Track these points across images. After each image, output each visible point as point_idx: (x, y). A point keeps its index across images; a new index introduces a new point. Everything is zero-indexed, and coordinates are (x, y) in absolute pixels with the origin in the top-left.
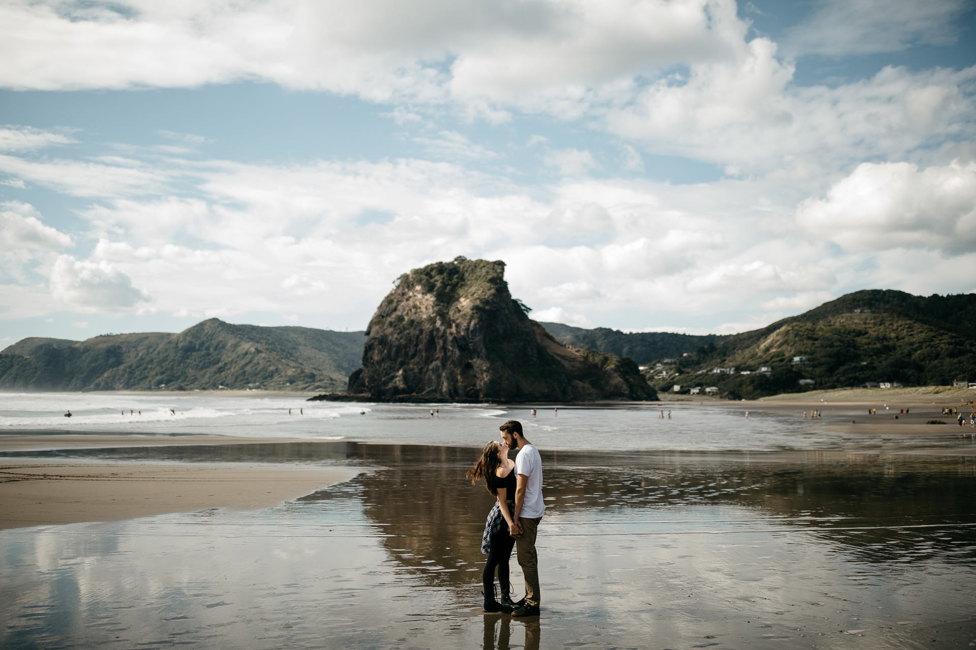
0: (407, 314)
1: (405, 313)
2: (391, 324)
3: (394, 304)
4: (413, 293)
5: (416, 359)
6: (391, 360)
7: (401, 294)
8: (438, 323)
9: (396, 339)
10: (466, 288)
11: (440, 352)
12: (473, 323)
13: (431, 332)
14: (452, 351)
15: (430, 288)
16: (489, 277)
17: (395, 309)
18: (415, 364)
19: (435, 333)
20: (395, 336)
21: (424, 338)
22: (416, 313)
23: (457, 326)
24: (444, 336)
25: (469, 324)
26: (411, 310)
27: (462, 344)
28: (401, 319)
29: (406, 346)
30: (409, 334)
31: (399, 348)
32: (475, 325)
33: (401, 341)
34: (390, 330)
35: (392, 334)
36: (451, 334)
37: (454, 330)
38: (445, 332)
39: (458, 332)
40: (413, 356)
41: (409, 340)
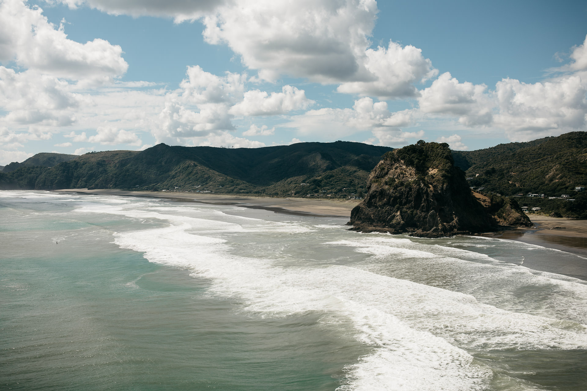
0: (397, 178)
1: (396, 176)
2: (386, 183)
3: (386, 170)
4: (399, 164)
5: (408, 206)
6: (390, 205)
7: (390, 165)
8: (422, 185)
9: (392, 192)
10: (431, 162)
11: (424, 202)
12: (445, 186)
13: (418, 190)
14: (433, 202)
15: (409, 163)
16: (445, 155)
17: (387, 173)
18: (407, 209)
19: (420, 191)
20: (392, 190)
21: (414, 193)
22: (403, 177)
23: (435, 187)
24: (427, 193)
25: (443, 186)
26: (399, 175)
27: (437, 197)
28: (393, 180)
29: (400, 197)
30: (401, 190)
31: (396, 198)
32: (447, 186)
33: (396, 194)
34: (387, 187)
35: (389, 189)
36: (431, 191)
37: (432, 188)
38: (427, 190)
39: (435, 190)
40: (405, 204)
41: (402, 194)
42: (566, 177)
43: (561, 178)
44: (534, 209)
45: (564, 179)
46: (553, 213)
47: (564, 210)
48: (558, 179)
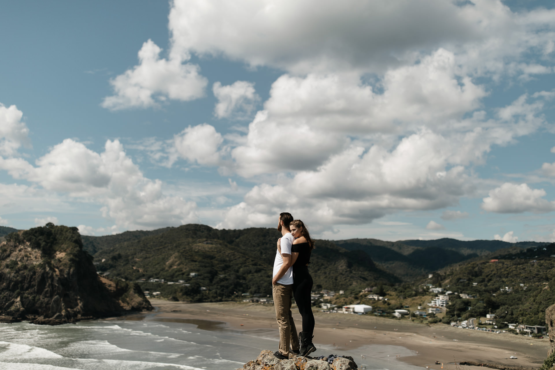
0: (20, 261)
1: (19, 259)
2: (7, 266)
3: (8, 252)
4: (24, 246)
5: (30, 290)
6: (10, 290)
7: (14, 246)
8: (48, 269)
9: (14, 276)
10: (60, 245)
11: (49, 287)
12: (72, 270)
13: (43, 274)
14: (58, 287)
15: (36, 245)
16: (74, 239)
17: (9, 256)
18: (29, 294)
19: (45, 275)
20: (13, 274)
21: (37, 277)
22: (27, 260)
23: (61, 271)
24: (52, 278)
25: (69, 270)
26: (23, 258)
27: (63, 282)
28: (16, 263)
29: (22, 282)
30: (23, 273)
31: (17, 283)
32: (74, 271)
33: (18, 278)
34: (7, 270)
35: (10, 273)
36: (57, 275)
37: (57, 272)
38: (52, 274)
39: (61, 275)
40: (27, 289)
41: (24, 278)
42: (183, 264)
43: (179, 265)
44: (155, 294)
45: (181, 266)
46: (171, 297)
47: (180, 294)
48: (176, 266)
